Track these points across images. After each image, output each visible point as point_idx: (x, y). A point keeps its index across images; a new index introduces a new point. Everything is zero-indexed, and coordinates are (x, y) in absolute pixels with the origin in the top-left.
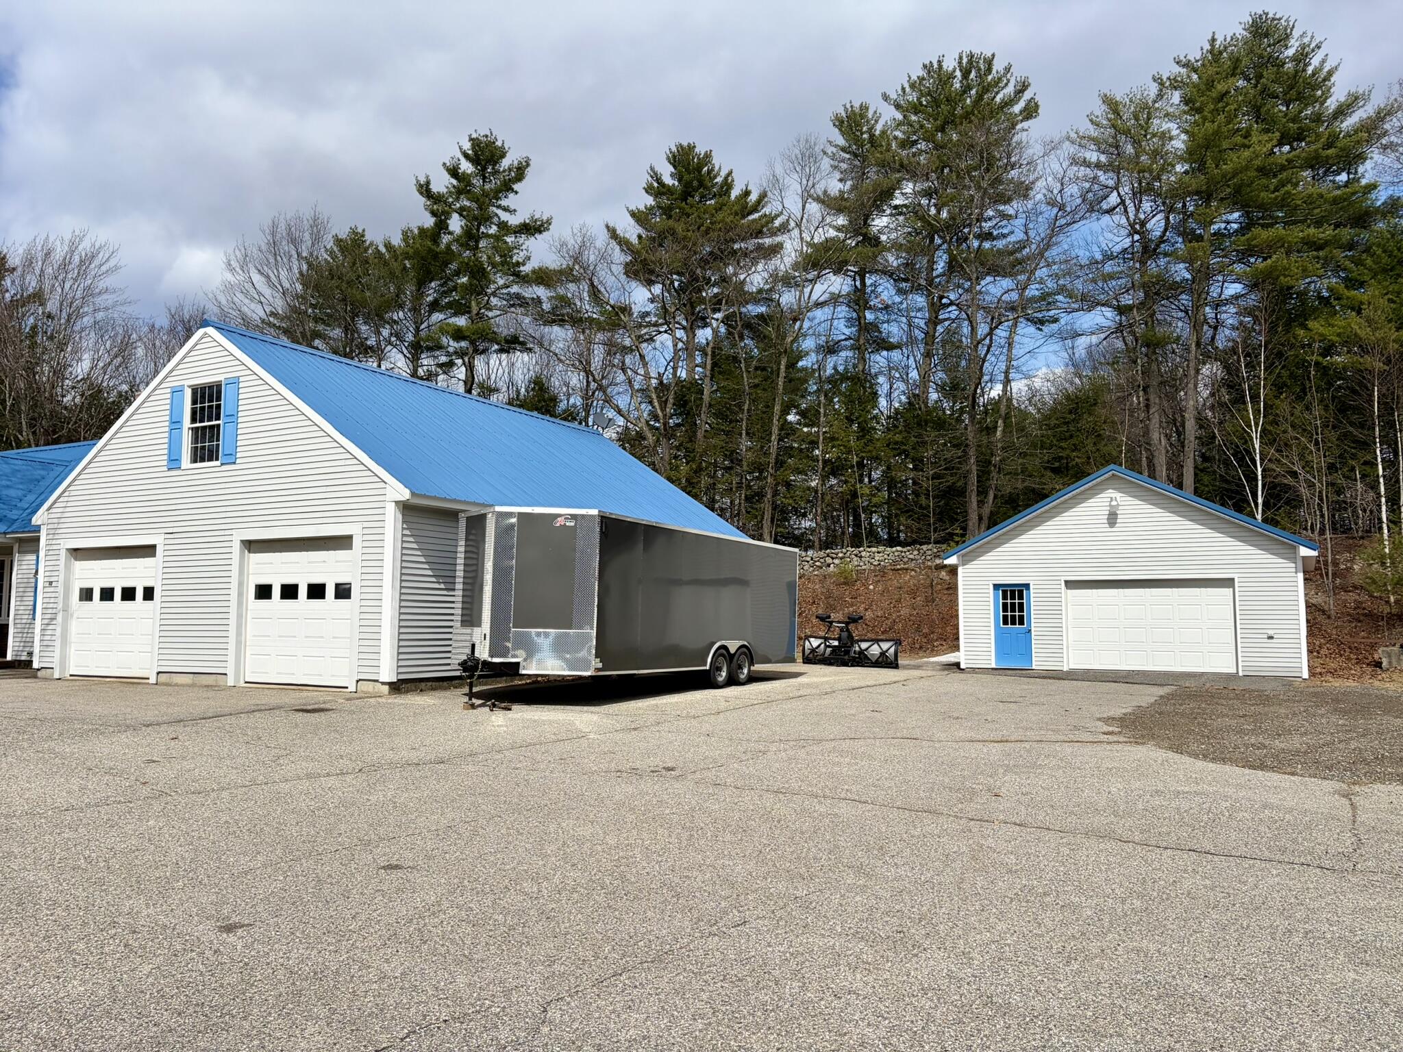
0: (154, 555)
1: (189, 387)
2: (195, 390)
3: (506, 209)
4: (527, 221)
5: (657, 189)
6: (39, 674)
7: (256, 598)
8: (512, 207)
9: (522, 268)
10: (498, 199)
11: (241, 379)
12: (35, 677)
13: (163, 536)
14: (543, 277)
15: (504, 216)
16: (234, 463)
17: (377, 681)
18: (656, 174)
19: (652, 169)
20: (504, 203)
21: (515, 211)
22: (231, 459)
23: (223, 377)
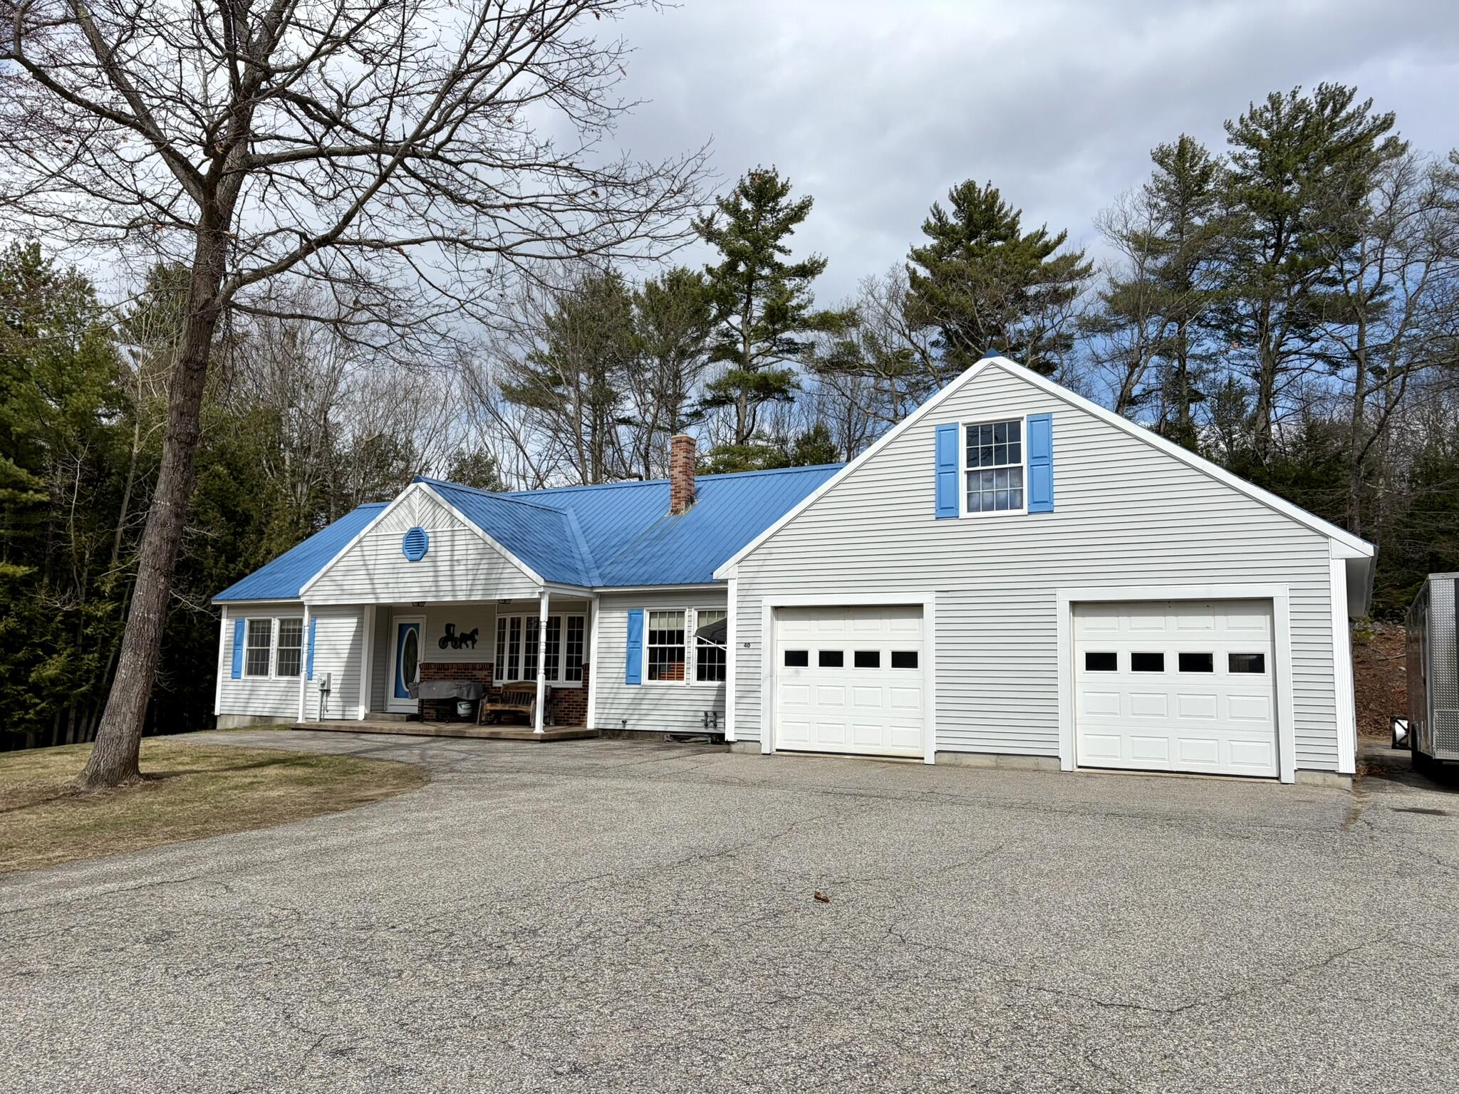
0: (921, 615)
1: (964, 424)
2: (972, 431)
3: (781, 250)
4: (806, 263)
5: (939, 228)
6: (734, 747)
7: (1088, 668)
8: (788, 248)
9: (802, 312)
10: (776, 238)
11: (1054, 416)
12: (729, 751)
13: (935, 595)
14: (825, 322)
15: (778, 257)
16: (1052, 512)
17: (1333, 772)
18: (939, 212)
19: (936, 206)
20: (779, 243)
21: (790, 251)
22: (1045, 507)
23: (1024, 414)
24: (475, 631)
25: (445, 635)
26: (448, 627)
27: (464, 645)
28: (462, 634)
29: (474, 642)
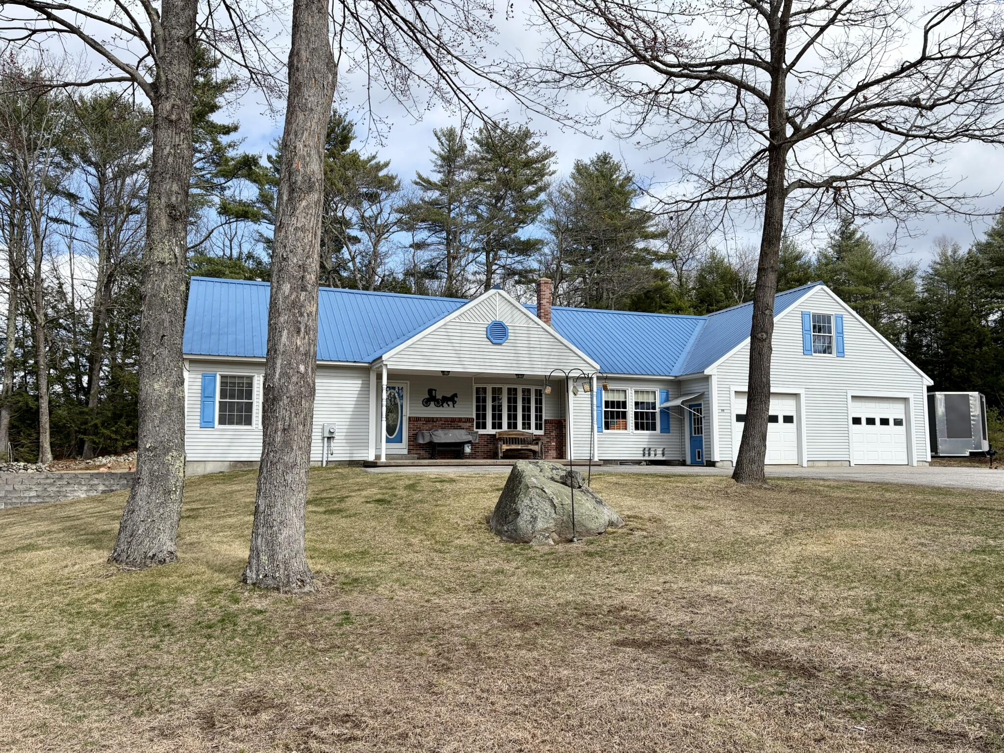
1: (812, 313)
2: (814, 316)
6: (717, 464)
7: (853, 424)
11: (844, 316)
13: (804, 390)
16: (843, 357)
17: (925, 461)
22: (842, 355)
23: (833, 313)
24: (455, 395)
25: (427, 396)
26: (430, 391)
27: (445, 405)
28: (443, 397)
29: (454, 402)
